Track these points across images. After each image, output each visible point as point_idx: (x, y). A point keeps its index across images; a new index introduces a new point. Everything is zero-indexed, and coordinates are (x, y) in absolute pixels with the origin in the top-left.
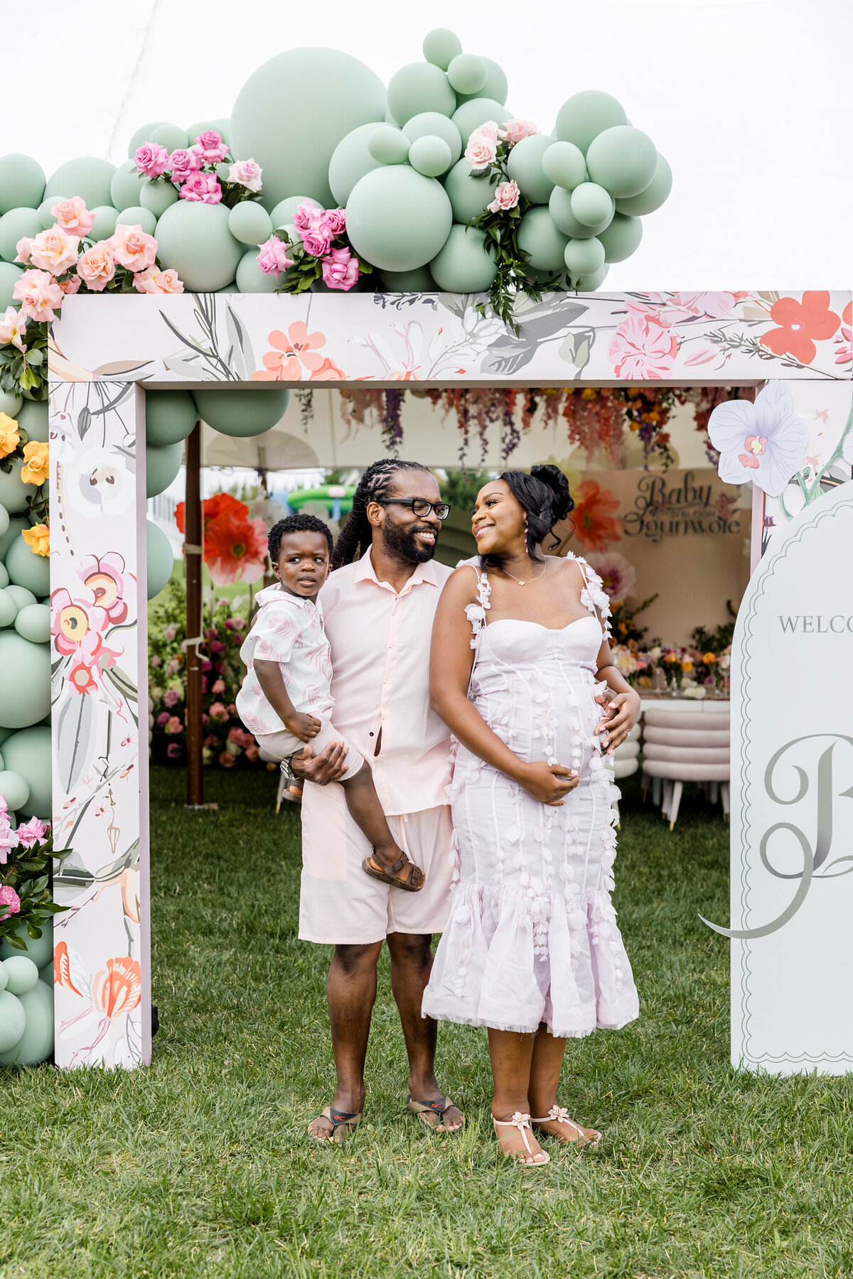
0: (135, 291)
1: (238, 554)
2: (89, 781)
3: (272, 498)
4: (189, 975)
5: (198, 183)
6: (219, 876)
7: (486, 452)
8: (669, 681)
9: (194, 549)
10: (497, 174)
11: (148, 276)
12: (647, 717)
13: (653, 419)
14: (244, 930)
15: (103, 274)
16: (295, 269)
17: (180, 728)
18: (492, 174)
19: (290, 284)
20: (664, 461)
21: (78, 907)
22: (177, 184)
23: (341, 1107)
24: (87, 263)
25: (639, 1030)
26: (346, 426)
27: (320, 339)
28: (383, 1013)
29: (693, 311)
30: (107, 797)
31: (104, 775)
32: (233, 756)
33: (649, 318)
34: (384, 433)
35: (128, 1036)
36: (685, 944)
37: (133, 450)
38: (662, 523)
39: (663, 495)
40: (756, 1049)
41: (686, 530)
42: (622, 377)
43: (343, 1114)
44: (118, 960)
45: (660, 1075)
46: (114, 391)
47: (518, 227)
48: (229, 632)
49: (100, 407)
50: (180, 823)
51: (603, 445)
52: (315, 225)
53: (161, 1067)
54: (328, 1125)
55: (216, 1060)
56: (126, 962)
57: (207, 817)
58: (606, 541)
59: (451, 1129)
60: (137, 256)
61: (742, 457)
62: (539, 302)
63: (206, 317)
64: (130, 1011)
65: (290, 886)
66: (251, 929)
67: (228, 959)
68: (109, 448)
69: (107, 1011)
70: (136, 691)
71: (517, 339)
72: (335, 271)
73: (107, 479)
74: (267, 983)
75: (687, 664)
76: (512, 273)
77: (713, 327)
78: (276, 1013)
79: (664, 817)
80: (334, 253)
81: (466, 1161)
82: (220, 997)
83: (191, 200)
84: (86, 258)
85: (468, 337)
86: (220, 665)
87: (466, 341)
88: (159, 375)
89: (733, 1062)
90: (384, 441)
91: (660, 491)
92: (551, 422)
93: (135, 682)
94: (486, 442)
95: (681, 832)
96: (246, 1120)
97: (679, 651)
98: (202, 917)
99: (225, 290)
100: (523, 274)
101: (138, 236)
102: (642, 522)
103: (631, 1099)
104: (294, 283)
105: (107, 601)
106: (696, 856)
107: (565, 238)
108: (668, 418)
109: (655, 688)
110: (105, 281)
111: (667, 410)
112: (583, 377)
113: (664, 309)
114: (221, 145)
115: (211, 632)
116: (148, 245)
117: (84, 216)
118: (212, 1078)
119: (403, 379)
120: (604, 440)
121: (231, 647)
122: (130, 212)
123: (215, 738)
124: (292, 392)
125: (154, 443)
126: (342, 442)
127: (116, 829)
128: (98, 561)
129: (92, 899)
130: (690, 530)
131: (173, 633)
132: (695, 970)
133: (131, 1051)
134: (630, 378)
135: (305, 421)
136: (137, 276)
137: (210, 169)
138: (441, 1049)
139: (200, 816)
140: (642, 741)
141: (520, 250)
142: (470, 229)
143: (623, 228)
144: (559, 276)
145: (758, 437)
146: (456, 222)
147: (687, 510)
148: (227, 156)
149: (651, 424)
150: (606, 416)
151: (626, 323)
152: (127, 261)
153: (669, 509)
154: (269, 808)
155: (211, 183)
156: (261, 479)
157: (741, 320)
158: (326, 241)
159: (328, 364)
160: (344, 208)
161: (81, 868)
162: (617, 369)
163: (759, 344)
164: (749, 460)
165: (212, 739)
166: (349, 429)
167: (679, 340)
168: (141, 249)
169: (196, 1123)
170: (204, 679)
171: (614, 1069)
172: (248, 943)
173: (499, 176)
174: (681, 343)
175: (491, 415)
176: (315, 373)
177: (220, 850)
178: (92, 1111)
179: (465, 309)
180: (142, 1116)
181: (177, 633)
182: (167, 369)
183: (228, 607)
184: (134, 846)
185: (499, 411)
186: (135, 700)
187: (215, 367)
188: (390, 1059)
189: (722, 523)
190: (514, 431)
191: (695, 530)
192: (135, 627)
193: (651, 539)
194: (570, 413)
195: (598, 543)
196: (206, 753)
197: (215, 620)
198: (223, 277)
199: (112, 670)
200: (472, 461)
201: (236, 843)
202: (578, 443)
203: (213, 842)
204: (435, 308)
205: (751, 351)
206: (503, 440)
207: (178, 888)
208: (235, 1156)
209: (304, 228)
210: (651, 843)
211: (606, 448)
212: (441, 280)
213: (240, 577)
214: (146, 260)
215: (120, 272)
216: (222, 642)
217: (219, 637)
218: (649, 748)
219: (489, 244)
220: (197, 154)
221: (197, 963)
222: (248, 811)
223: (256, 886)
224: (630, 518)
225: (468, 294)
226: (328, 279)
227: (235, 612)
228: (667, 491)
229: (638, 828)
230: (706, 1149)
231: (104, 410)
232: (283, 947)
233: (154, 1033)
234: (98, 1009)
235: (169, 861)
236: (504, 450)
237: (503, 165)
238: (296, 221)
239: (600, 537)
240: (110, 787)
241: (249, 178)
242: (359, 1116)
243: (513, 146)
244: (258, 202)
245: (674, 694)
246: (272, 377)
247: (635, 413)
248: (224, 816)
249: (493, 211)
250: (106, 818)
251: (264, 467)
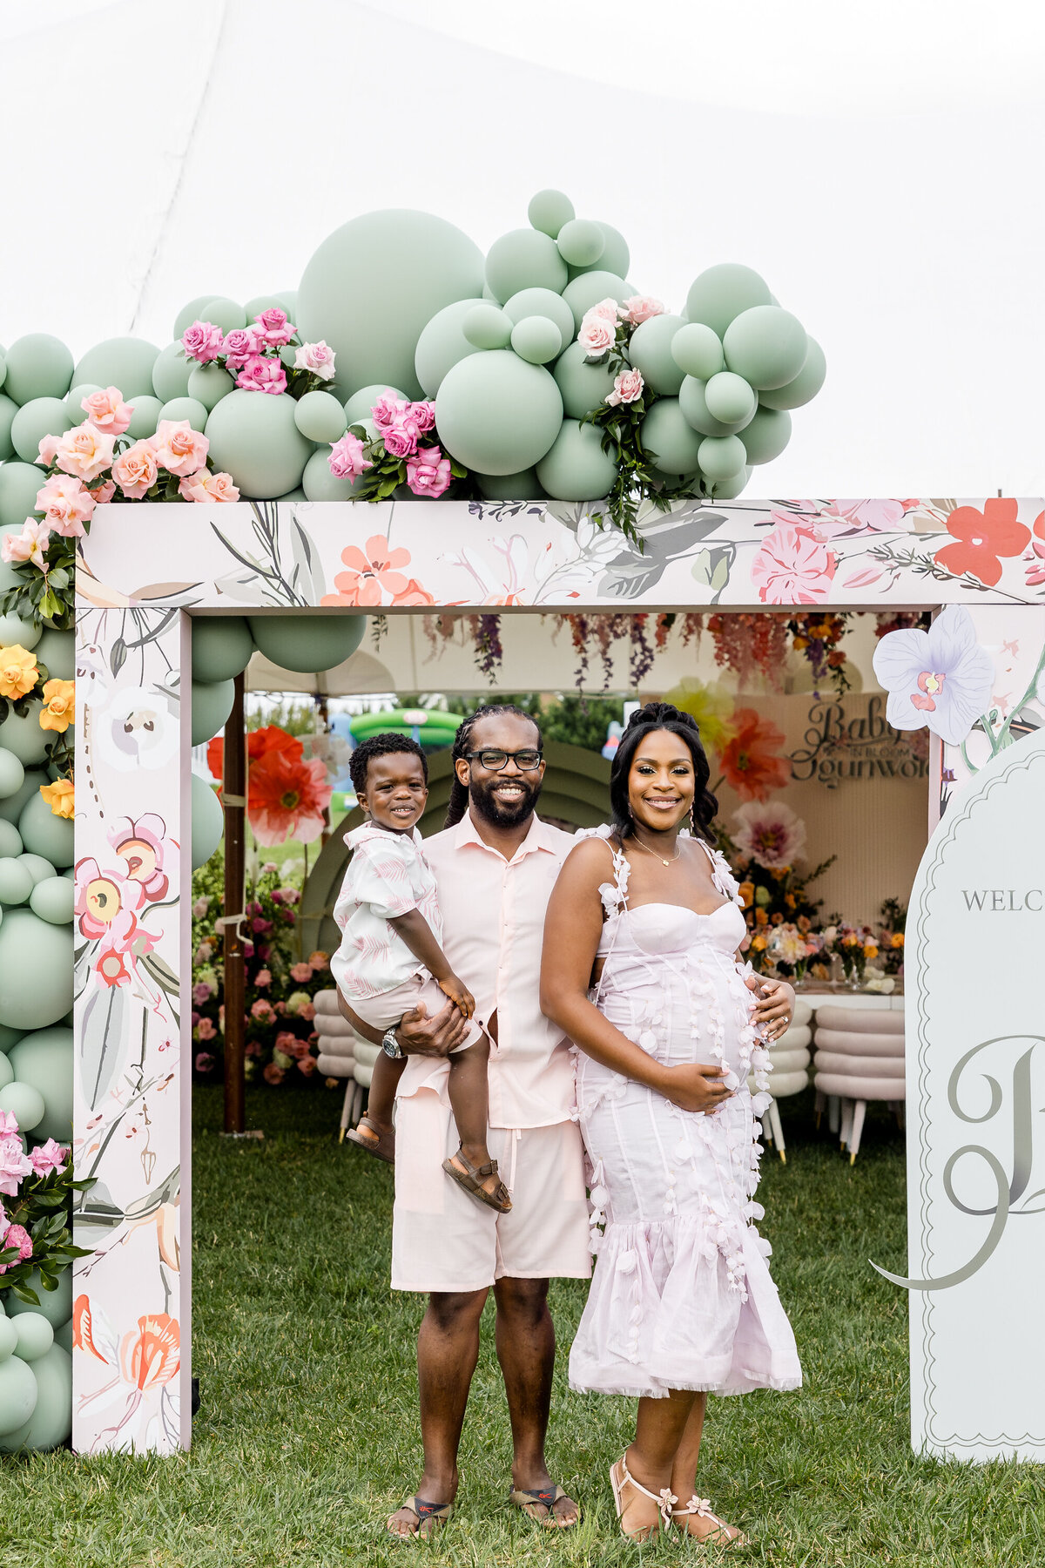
0: (182, 499)
1: (290, 805)
2: (119, 1094)
3: (334, 732)
4: (234, 1345)
5: (258, 370)
6: (269, 1223)
7: (610, 675)
8: (848, 970)
9: (235, 801)
10: (616, 361)
11: (198, 481)
12: (819, 1016)
13: (824, 634)
14: (302, 1290)
15: (144, 479)
16: (373, 472)
17: (213, 1033)
18: (610, 361)
19: (368, 491)
20: (838, 686)
21: (104, 1251)
22: (232, 370)
23: (428, 1496)
24: (124, 467)
25: (800, 1409)
26: (431, 643)
27: (404, 557)
28: (479, 1389)
29: (853, 522)
30: (141, 1114)
31: (138, 1088)
32: (281, 1069)
33: (799, 531)
34: (477, 650)
35: (163, 1413)
36: (862, 1307)
37: (177, 690)
38: (840, 764)
39: (842, 728)
40: (942, 1430)
41: (872, 774)
42: (769, 602)
43: (430, 1505)
44: (152, 1318)
45: (822, 1461)
46: (154, 619)
47: (642, 422)
48: (277, 906)
49: (138, 638)
50: (215, 1155)
51: (760, 667)
52: (398, 420)
53: (204, 1452)
54: (412, 1518)
55: (271, 1445)
56: (162, 1320)
57: (249, 1148)
58: (768, 787)
59: (563, 1523)
60: (185, 458)
61: (914, 697)
62: (668, 513)
63: (267, 533)
64: (166, 1382)
65: (359, 1235)
66: (311, 1288)
67: (282, 1325)
68: (148, 686)
69: (137, 1382)
70: (178, 984)
71: (641, 555)
72: (422, 475)
73: (145, 725)
74: (333, 1354)
75: (871, 948)
76: (635, 477)
77: (877, 541)
78: (345, 1389)
79: (842, 1148)
80: (421, 454)
81: (582, 1561)
82: (274, 1369)
83: (250, 389)
84: (123, 462)
85: (583, 553)
86: (266, 951)
87: (579, 558)
88: (209, 600)
89: (913, 1446)
90: (478, 661)
91: (837, 722)
92: (693, 638)
93: (176, 972)
94: (609, 662)
95: (864, 1168)
96: (311, 1514)
97: (860, 931)
98: (248, 1273)
99: (288, 498)
100: (649, 479)
101: (186, 434)
102: (814, 763)
103: (785, 1489)
104: (373, 489)
105: (143, 873)
106: (883, 1198)
107: (699, 436)
108: (843, 633)
109: (830, 980)
110: (145, 488)
111: (841, 623)
112: (721, 602)
113: (818, 520)
114: (286, 325)
115: (254, 906)
116: (198, 445)
117: (121, 410)
118: (268, 1465)
119: (504, 604)
120: (761, 660)
121: (280, 927)
122: (176, 404)
123: (258, 1046)
124: (370, 619)
125: (200, 680)
126: (424, 663)
127: (152, 1154)
128: (134, 825)
129: (121, 1241)
130: (877, 772)
131: (204, 908)
132: (873, 1337)
133: (167, 1433)
134: (778, 603)
135: (377, 636)
136: (184, 481)
137: (273, 352)
138: (553, 1431)
139: (241, 1148)
140: (812, 1048)
141: (644, 450)
142: (585, 426)
143: (767, 424)
144: (692, 481)
145: (934, 674)
146: (567, 416)
147: (872, 747)
148: (294, 338)
149: (822, 640)
150: (763, 630)
151: (772, 537)
152: (172, 463)
153: (849, 745)
154: (330, 1136)
155: (274, 369)
156: (319, 706)
157: (911, 533)
158: (412, 439)
159: (413, 587)
160: (434, 400)
161: (108, 1202)
162: (763, 592)
163: (933, 562)
164: (921, 700)
165: (255, 1048)
166: (434, 647)
167: (837, 557)
168: (189, 450)
169: (250, 1517)
170: (246, 969)
171: (766, 1454)
172: (307, 1305)
173: (618, 363)
174: (839, 560)
175: (615, 628)
176: (398, 596)
177: (268, 1191)
178: (121, 1503)
179: (578, 520)
180: (184, 1508)
181: (209, 909)
182: (220, 592)
183: (276, 873)
184: (173, 1175)
185: (627, 624)
186: (176, 994)
187: (277, 590)
188: (488, 1442)
189: (918, 763)
190: (645, 649)
191: (883, 773)
192: (178, 905)
193: (826, 785)
194: (717, 626)
195: (757, 790)
196: (248, 1065)
197: (258, 891)
198: (285, 481)
199: (148, 957)
200: (594, 682)
201: (289, 1180)
202: (727, 664)
203: (258, 1180)
204: (542, 520)
205: (924, 570)
206: (632, 660)
207: (216, 1237)
208: (298, 1555)
209: (386, 423)
210: (826, 1182)
211: (763, 671)
212: (550, 487)
213: (292, 835)
214: (197, 461)
215: (162, 475)
216: (268, 920)
217: (264, 913)
218: (822, 1058)
219: (607, 443)
220: (257, 336)
221: (243, 1331)
222: (303, 1140)
223: (316, 1235)
224: (799, 757)
225: (583, 502)
226: (414, 484)
227: (286, 880)
228: (846, 722)
229: (808, 1162)
230: (876, 1547)
231: (143, 641)
232: (352, 1309)
233: (194, 1413)
234: (126, 1379)
235: (204, 1203)
236: (633, 674)
237: (623, 350)
238: (376, 415)
239: (760, 783)
240: (144, 1102)
241: (320, 364)
242: (450, 1506)
243: (635, 327)
244: (331, 392)
245: (855, 987)
246: (346, 602)
247: (801, 626)
248: (272, 1147)
249: (612, 405)
250: (139, 1141)
251: (322, 691)
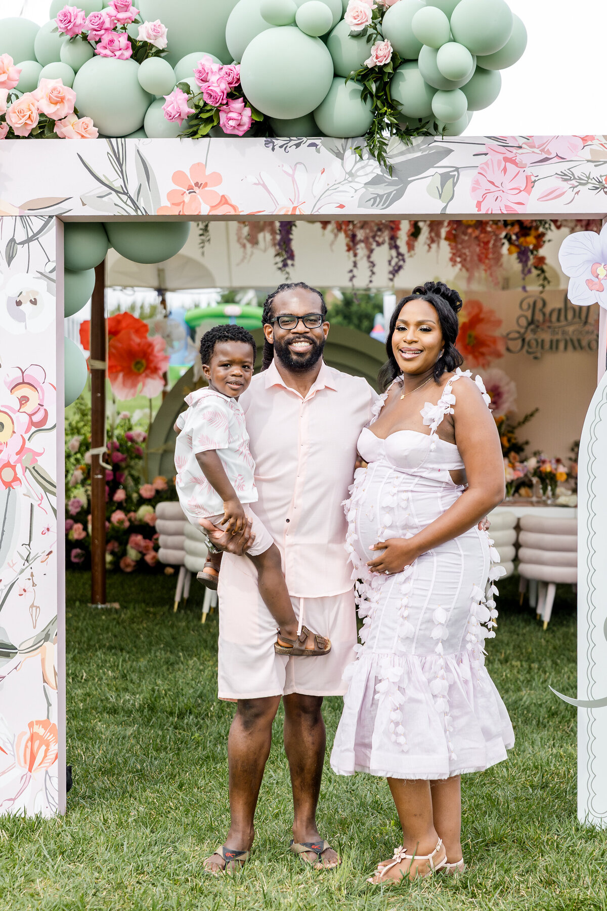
0: (57, 137)
1: (139, 369)
2: (14, 565)
3: (171, 317)
4: (97, 746)
5: (111, 41)
6: (122, 666)
7: (373, 273)
8: (545, 490)
9: (98, 365)
10: (372, 34)
11: (67, 123)
12: (522, 523)
13: (530, 243)
14: (146, 710)
15: (29, 122)
16: (196, 116)
17: (83, 534)
18: (368, 33)
19: (191, 130)
20: (541, 282)
21: (4, 675)
22: (93, 42)
23: (233, 846)
24: (15, 112)
25: (499, 793)
26: (242, 250)
27: (217, 178)
28: (271, 777)
29: (546, 153)
30: (29, 579)
31: (27, 560)
32: (133, 561)
33: (506, 160)
34: (276, 255)
35: (46, 789)
36: (548, 725)
37: (53, 276)
38: (543, 341)
39: (544, 314)
40: (600, 806)
41: (566, 348)
42: (483, 211)
43: (233, 852)
44: (38, 722)
45: (514, 827)
46: (37, 224)
47: (391, 79)
48: (129, 444)
49: (25, 238)
50: (84, 619)
51: (482, 267)
52: (213, 78)
53: (75, 816)
54: (221, 862)
55: (122, 812)
56: (45, 724)
57: (110, 615)
58: (489, 358)
59: (329, 866)
60: (58, 106)
61: (588, 282)
62: (410, 146)
63: (118, 159)
64: (48, 767)
65: (187, 674)
66: (152, 709)
67: (132, 734)
68: (33, 273)
69: (28, 767)
70: (55, 487)
71: (390, 177)
72: (230, 119)
73: (31, 301)
74: (167, 753)
75: (561, 474)
76: (386, 120)
77: (563, 167)
78: (175, 776)
79: (538, 618)
80: (229, 103)
81: (340, 890)
82: (125, 763)
83: (106, 56)
84: (14, 109)
85: (347, 176)
86: (121, 476)
87: (345, 180)
88: (77, 210)
89: (579, 817)
90: (276, 263)
91: (541, 310)
92: (434, 246)
93: (54, 478)
94: (373, 264)
95: (553, 631)
96: (150, 857)
97: (554, 461)
98: (107, 699)
99: (133, 136)
100: (396, 121)
101: (59, 89)
102: (523, 340)
103: (487, 845)
104: (195, 129)
105: (30, 407)
106: (567, 653)
107: (433, 90)
108: (544, 242)
109: (532, 497)
110: (30, 128)
111: (543, 235)
112: (448, 211)
113: (520, 151)
114: (131, 8)
115: (113, 443)
116: (68, 96)
117: (12, 71)
118: (120, 825)
119: (290, 213)
120: (484, 263)
121: (132, 458)
122: (51, 67)
123: (116, 544)
124: (192, 225)
125: (71, 269)
126: (238, 265)
127: (37, 607)
128: (23, 373)
129: (16, 668)
130: (570, 347)
131: (77, 444)
132: (554, 745)
133: (49, 802)
134: (490, 212)
135: (202, 245)
136: (58, 123)
137: (122, 28)
138: (322, 804)
139: (103, 614)
140: (517, 545)
141: (393, 100)
142: (350, 83)
143: (483, 80)
144: (428, 122)
145: (603, 264)
146: (336, 75)
147: (567, 329)
148: (137, 17)
149: (528, 248)
150: (486, 240)
151: (486, 164)
152: (50, 111)
153: (549, 327)
154: (167, 607)
155: (123, 41)
156: (161, 298)
157: (588, 161)
158: (223, 93)
159: (224, 200)
160: (239, 63)
161: (6, 641)
162: (479, 204)
163: (604, 182)
164: (594, 284)
165: (114, 545)
166: (245, 253)
167: (533, 179)
168: (61, 100)
169: (107, 858)
170: (107, 488)
171: (473, 822)
172: (149, 722)
173: (374, 36)
174: (535, 181)
175: (377, 239)
176: (213, 207)
177: (122, 644)
178: (17, 848)
179: (344, 150)
180: (61, 852)
181: (81, 445)
182: (84, 204)
183: (129, 420)
184: (52, 622)
185: (386, 236)
186: (54, 494)
187: (125, 203)
188: (276, 811)
190: (399, 254)
191: (574, 348)
192: (55, 431)
193: (532, 356)
194: (452, 237)
195: (481, 360)
196: (109, 558)
197: (116, 432)
198: (134, 125)
199: (34, 468)
200: (361, 282)
201: (137, 637)
202: (459, 266)
203: (115, 636)
204: (318, 151)
205: (597, 188)
206: (390, 262)
207: (85, 675)
208: (140, 883)
209: (204, 81)
210: (525, 641)
211: (486, 270)
212: (323, 126)
213: (141, 392)
214: (66, 109)
215: (42, 119)
216: (123, 453)
217: (121, 449)
218: (524, 552)
219: (365, 95)
220: (110, 17)
221: (104, 737)
222: (148, 609)
223: (156, 673)
224: (512, 336)
225: (348, 138)
226: (225, 126)
227: (136, 425)
229: (513, 627)
230: (549, 883)
231: (29, 240)
232: (181, 723)
233: (68, 790)
234: (20, 765)
235: (76, 651)
236: (391, 272)
237: (378, 26)
238: (197, 75)
239: (483, 354)
240: (31, 571)
241: (156, 37)
242: (248, 853)
243: (387, 9)
244: (163, 58)
245: (549, 502)
246: (175, 212)
247: (514, 237)
248: (125, 614)
249: (370, 67)
250: (28, 598)
251: (163, 287)
